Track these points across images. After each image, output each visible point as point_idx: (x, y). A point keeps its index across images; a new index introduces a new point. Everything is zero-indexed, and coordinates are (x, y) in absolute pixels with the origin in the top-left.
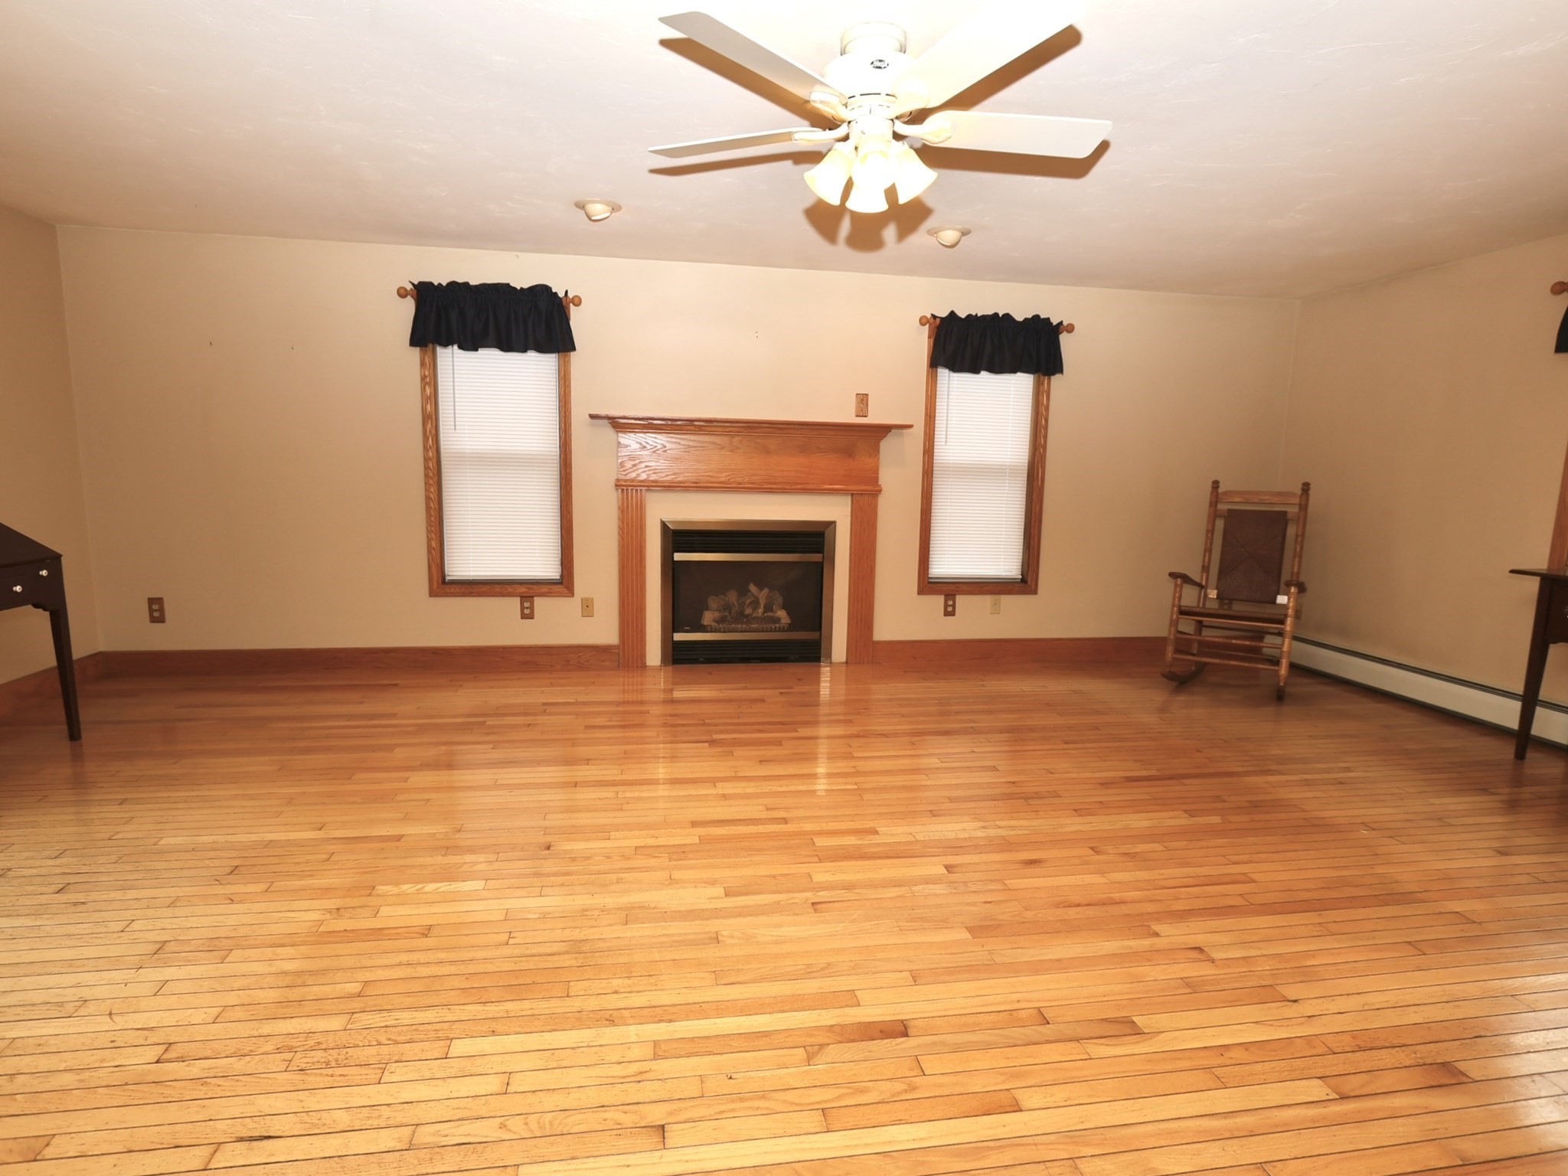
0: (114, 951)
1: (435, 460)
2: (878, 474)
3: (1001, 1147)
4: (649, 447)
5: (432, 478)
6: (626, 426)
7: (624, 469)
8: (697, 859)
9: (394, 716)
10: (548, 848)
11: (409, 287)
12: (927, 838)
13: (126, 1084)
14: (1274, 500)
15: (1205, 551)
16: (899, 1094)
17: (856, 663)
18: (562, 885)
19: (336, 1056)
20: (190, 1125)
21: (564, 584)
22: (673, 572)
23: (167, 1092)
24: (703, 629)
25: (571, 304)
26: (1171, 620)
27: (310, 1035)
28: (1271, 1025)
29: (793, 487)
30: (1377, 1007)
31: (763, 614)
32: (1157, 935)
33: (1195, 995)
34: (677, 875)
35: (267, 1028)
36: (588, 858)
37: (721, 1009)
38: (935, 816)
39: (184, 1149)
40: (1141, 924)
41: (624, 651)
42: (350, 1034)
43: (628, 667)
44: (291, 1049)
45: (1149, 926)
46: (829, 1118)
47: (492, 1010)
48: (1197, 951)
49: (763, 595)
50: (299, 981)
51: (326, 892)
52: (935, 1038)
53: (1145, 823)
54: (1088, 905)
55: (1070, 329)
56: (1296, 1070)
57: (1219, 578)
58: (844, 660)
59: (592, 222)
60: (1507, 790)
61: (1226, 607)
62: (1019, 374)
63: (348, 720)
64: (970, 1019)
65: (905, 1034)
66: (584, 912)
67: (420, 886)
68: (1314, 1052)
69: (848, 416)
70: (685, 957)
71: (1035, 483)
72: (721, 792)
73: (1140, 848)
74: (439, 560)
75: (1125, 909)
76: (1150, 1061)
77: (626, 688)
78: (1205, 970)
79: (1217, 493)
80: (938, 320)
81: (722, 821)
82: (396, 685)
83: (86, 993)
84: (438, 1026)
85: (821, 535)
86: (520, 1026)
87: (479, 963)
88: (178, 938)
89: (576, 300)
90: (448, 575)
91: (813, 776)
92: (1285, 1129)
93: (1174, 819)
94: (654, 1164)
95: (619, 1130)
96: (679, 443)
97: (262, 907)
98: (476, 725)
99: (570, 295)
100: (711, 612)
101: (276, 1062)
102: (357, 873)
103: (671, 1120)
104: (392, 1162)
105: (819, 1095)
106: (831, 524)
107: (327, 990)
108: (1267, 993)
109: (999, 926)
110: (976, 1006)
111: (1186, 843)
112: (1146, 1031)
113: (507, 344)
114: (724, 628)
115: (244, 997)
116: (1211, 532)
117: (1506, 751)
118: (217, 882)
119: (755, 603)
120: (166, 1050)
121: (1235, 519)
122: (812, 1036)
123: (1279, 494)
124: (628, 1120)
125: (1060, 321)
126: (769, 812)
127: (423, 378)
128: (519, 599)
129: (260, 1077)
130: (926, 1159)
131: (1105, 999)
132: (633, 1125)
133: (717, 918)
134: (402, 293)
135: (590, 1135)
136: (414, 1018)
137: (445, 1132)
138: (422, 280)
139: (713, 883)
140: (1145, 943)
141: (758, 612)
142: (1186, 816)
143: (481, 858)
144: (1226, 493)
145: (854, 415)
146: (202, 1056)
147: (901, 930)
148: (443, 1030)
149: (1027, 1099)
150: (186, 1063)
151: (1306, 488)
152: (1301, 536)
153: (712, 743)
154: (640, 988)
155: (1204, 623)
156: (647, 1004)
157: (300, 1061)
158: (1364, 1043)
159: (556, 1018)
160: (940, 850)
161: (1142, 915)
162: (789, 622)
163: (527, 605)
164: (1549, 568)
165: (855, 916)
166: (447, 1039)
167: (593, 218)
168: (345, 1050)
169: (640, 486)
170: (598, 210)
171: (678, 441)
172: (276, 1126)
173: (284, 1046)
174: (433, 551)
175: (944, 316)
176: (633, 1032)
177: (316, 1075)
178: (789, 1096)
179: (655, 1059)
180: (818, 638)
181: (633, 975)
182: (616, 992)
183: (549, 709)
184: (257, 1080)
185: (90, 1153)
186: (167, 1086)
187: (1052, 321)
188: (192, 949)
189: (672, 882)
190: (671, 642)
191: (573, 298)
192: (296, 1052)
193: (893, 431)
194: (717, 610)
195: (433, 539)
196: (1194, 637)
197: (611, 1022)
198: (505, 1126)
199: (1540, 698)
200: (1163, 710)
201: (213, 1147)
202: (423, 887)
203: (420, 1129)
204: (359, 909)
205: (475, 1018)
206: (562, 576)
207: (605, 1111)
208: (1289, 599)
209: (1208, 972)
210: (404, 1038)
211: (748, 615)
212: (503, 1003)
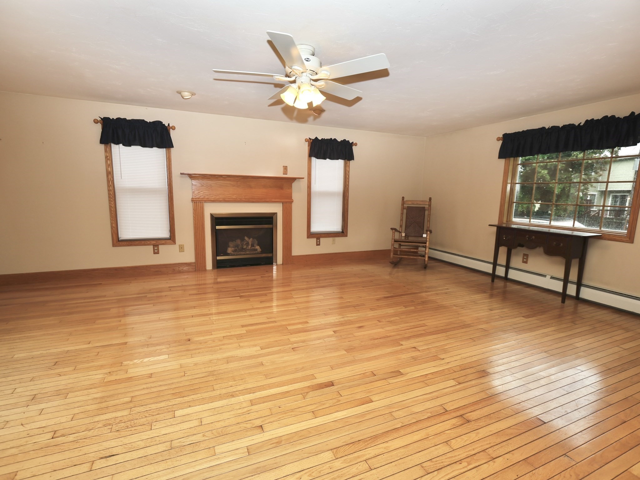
0: (12, 401)
1: (113, 191)
2: (292, 195)
3: (369, 413)
4: (205, 185)
5: (112, 198)
6: (196, 177)
7: (195, 194)
8: (247, 338)
9: (105, 296)
10: (189, 340)
11: (99, 119)
12: (325, 323)
13: (42, 448)
14: (421, 203)
15: (401, 220)
16: (335, 403)
17: (286, 264)
18: (199, 353)
19: (130, 424)
20: (78, 457)
21: (172, 239)
22: (215, 233)
23: (62, 448)
24: (227, 254)
25: (171, 129)
26: (392, 244)
27: (116, 418)
28: (438, 367)
29: (261, 200)
30: (465, 357)
31: (251, 248)
32: (402, 345)
33: (416, 361)
34: (241, 344)
35: (97, 419)
36: (206, 342)
37: (270, 386)
38: (326, 315)
39: (78, 465)
40: (397, 342)
41: (197, 265)
42: (133, 416)
43: (199, 271)
44: (110, 424)
45: (399, 343)
46: (315, 414)
47: (186, 399)
48: (414, 348)
49: (250, 241)
50: (104, 400)
51: (102, 367)
52: (342, 385)
53: (393, 311)
54: (380, 338)
55: (356, 144)
56: (446, 378)
57: (405, 229)
58: (282, 263)
59: (184, 99)
60: (490, 292)
61: (407, 239)
62: (339, 160)
63: (84, 300)
64: (352, 378)
65: (333, 385)
66: (211, 361)
67: (141, 360)
68: (450, 373)
69: (280, 174)
70: (252, 371)
71: (346, 198)
72: (249, 314)
73: (392, 319)
74: (116, 232)
75: (391, 338)
76: (407, 382)
77: (199, 279)
78: (417, 353)
79: (404, 201)
80: (312, 140)
81: (253, 324)
82: (101, 284)
83: (7, 419)
84: (167, 408)
85: (272, 218)
86: (199, 402)
87: (176, 384)
88: (41, 392)
89: (173, 128)
90: (120, 238)
91: (272, 307)
92: (446, 394)
93: (401, 309)
94: (262, 437)
95: (247, 430)
96: (217, 184)
97: (75, 376)
98: (142, 297)
99: (171, 125)
100: (231, 248)
101: (106, 430)
102: (113, 358)
103: (263, 423)
104: (167, 454)
105: (310, 408)
106: (275, 214)
107: (117, 402)
108: (435, 358)
109: (354, 348)
110: (354, 373)
111: (405, 316)
112: (404, 373)
113: (144, 144)
114: (236, 254)
115: (81, 409)
116: (402, 214)
117: (489, 280)
118: (50, 369)
119: (248, 244)
120: (55, 434)
121: (409, 209)
122: (303, 390)
123: (422, 201)
124: (249, 426)
125: (352, 142)
126: (269, 319)
127: (106, 157)
128: (152, 246)
129: (101, 436)
130: (348, 420)
131: (391, 366)
132: (251, 427)
133: (260, 357)
134: (96, 121)
135: (236, 433)
136: (157, 406)
137: (183, 441)
138: (104, 117)
139: (255, 346)
140: (400, 348)
141: (249, 247)
142: (404, 307)
143: (163, 347)
144: (407, 201)
145: (282, 174)
146: (72, 433)
147: (324, 353)
148: (170, 408)
149: (374, 398)
150: (66, 436)
151: (430, 199)
152: (429, 215)
153: (241, 297)
154: (240, 384)
155: (401, 244)
156: (244, 389)
157: (116, 428)
158: (463, 368)
159: (212, 398)
160: (331, 326)
161: (396, 339)
162: (261, 250)
163: (156, 248)
164: (498, 224)
165: (307, 351)
166: (173, 411)
167: (184, 98)
168: (133, 421)
169: (202, 201)
170: (187, 95)
171: (216, 183)
172: (114, 451)
173: (106, 424)
174: (114, 228)
175: (314, 139)
176: (241, 398)
177: (124, 431)
178: (301, 409)
179: (252, 406)
180: (272, 256)
181: (236, 380)
182: (231, 386)
183: (172, 289)
184: (100, 437)
185: (37, 474)
186: (61, 446)
187: (350, 142)
188: (49, 395)
189: (240, 347)
190: (216, 261)
191: (172, 126)
192: (112, 425)
193: (297, 179)
194: (232, 247)
195: (113, 223)
196: (398, 249)
197: (233, 396)
198: (205, 435)
199: (497, 263)
200: (390, 274)
201: (91, 463)
202: (143, 360)
203: (173, 442)
204: (119, 371)
205: (181, 403)
206: (170, 236)
207: (240, 425)
208: (427, 236)
209: (419, 354)
210: (155, 413)
211: (245, 248)
212: (190, 396)
